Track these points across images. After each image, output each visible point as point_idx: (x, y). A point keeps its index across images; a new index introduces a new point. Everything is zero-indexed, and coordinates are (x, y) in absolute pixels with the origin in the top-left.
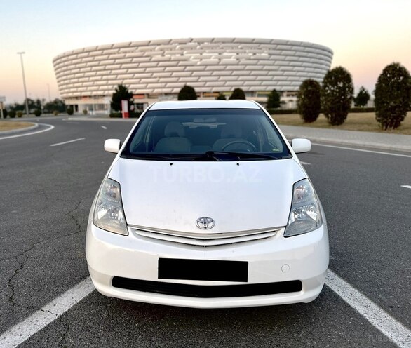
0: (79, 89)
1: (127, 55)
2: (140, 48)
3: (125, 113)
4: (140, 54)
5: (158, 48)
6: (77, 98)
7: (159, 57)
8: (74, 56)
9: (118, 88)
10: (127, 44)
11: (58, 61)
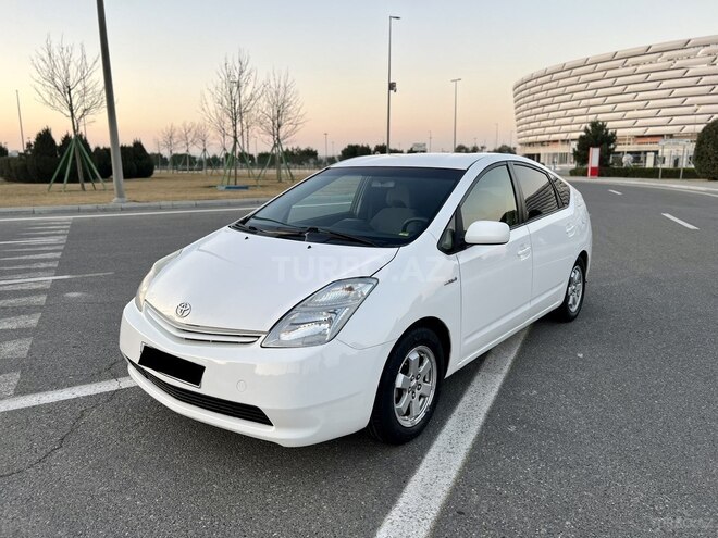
0: (548, 130)
1: (640, 69)
2: (665, 54)
3: (592, 169)
4: (666, 64)
5: (703, 50)
6: (542, 143)
7: (704, 68)
8: (548, 78)
9: (590, 128)
10: (642, 50)
11: (521, 88)
